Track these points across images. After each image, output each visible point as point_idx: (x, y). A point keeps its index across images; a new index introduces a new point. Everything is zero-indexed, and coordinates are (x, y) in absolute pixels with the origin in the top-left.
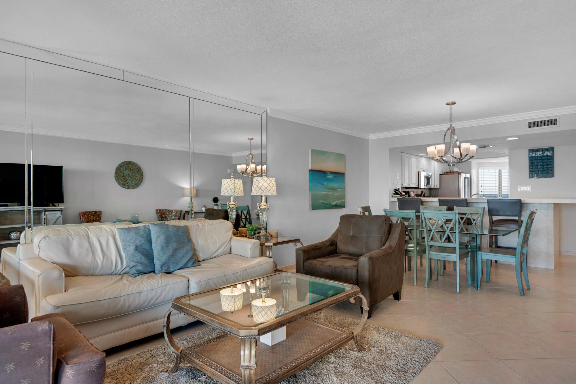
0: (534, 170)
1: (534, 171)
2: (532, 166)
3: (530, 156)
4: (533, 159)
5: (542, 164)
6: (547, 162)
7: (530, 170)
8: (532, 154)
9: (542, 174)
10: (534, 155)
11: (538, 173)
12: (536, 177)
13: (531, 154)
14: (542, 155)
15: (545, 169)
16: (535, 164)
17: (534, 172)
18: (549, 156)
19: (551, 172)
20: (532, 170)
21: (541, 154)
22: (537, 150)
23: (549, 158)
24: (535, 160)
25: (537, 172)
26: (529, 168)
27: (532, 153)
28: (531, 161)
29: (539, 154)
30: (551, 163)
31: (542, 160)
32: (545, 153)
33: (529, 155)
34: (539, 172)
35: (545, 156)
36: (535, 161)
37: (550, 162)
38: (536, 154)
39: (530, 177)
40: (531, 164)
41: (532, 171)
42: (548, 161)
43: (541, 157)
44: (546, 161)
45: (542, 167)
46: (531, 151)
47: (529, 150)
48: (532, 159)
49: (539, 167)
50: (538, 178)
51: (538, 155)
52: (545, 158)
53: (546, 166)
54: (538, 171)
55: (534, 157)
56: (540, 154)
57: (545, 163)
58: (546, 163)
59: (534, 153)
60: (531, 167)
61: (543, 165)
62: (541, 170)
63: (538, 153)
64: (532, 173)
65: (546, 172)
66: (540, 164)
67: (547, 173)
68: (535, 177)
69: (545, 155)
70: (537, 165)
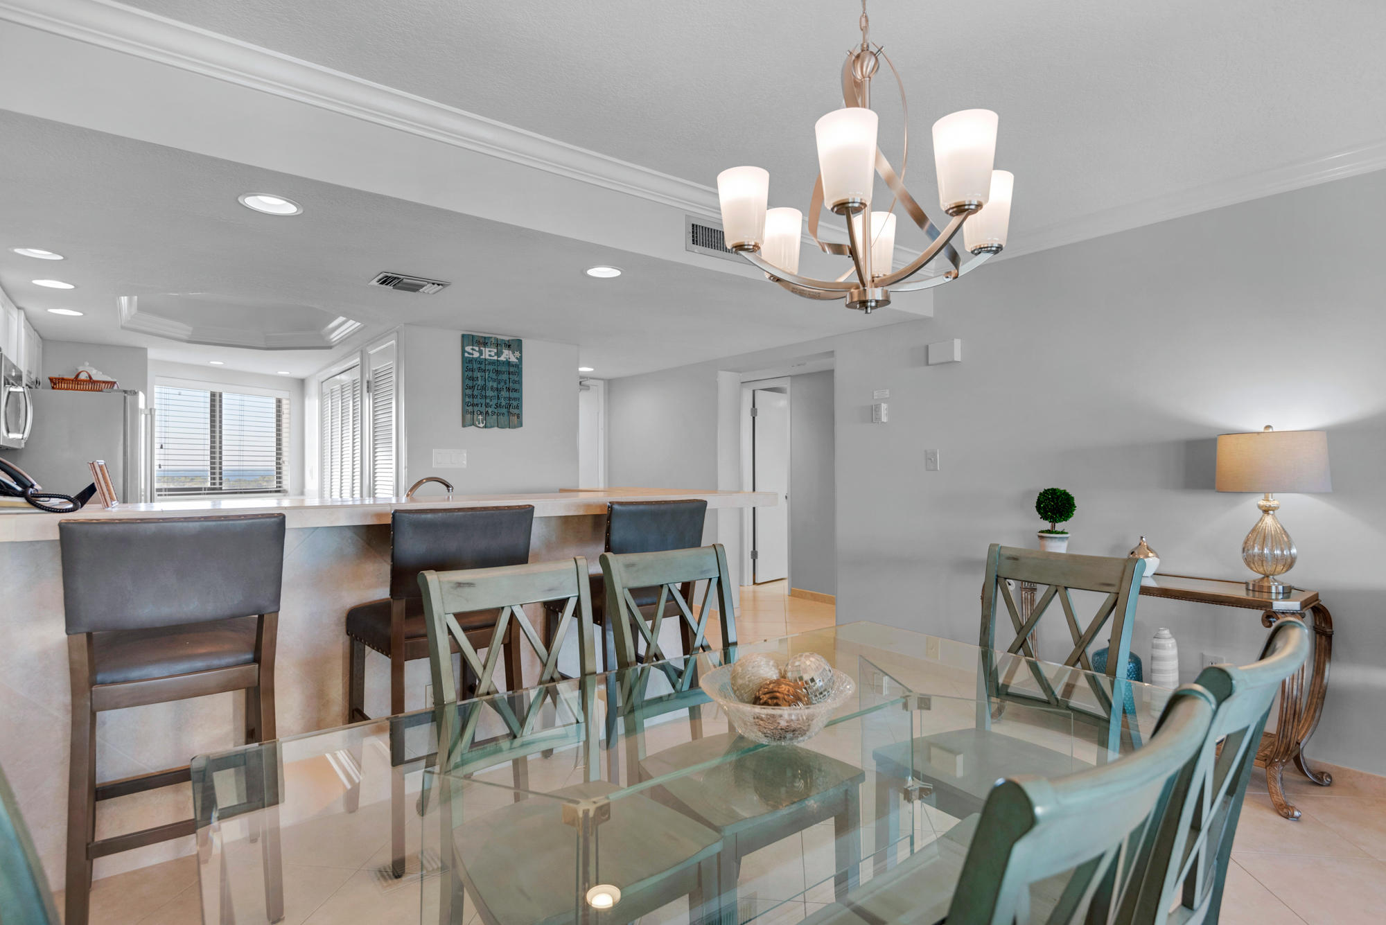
0: (476, 401)
1: (477, 405)
2: (472, 388)
3: (466, 355)
4: (476, 366)
5: (495, 385)
6: (507, 382)
7: (467, 400)
8: (473, 349)
9: (495, 417)
10: (476, 355)
11: (487, 412)
12: (481, 425)
13: (468, 349)
14: (495, 358)
15: (503, 404)
16: (480, 382)
17: (476, 409)
18: (513, 366)
19: (516, 411)
20: (471, 400)
21: (493, 354)
22: (483, 342)
23: (512, 369)
24: (479, 369)
25: (483, 409)
26: (464, 395)
27: (471, 347)
28: (470, 374)
29: (489, 353)
30: (516, 386)
31: (497, 372)
32: (502, 353)
33: (463, 351)
34: (490, 410)
35: (503, 362)
36: (479, 375)
37: (515, 382)
38: (481, 352)
39: (464, 426)
40: (470, 383)
41: (473, 405)
42: (509, 379)
43: (492, 363)
44: (505, 377)
45: (496, 393)
46: (468, 339)
47: (463, 336)
48: (470, 366)
49: (489, 393)
50: (485, 427)
51: (487, 357)
52: (504, 369)
53: (504, 393)
54: (487, 405)
55: (476, 360)
56: (490, 356)
57: (502, 384)
58: (505, 383)
59: (477, 349)
60: (469, 392)
61: (497, 389)
62: (494, 402)
63: (487, 349)
64: (470, 409)
65: (504, 411)
66: (491, 383)
67: (506, 414)
68: (479, 424)
69: (502, 358)
70: (484, 388)
